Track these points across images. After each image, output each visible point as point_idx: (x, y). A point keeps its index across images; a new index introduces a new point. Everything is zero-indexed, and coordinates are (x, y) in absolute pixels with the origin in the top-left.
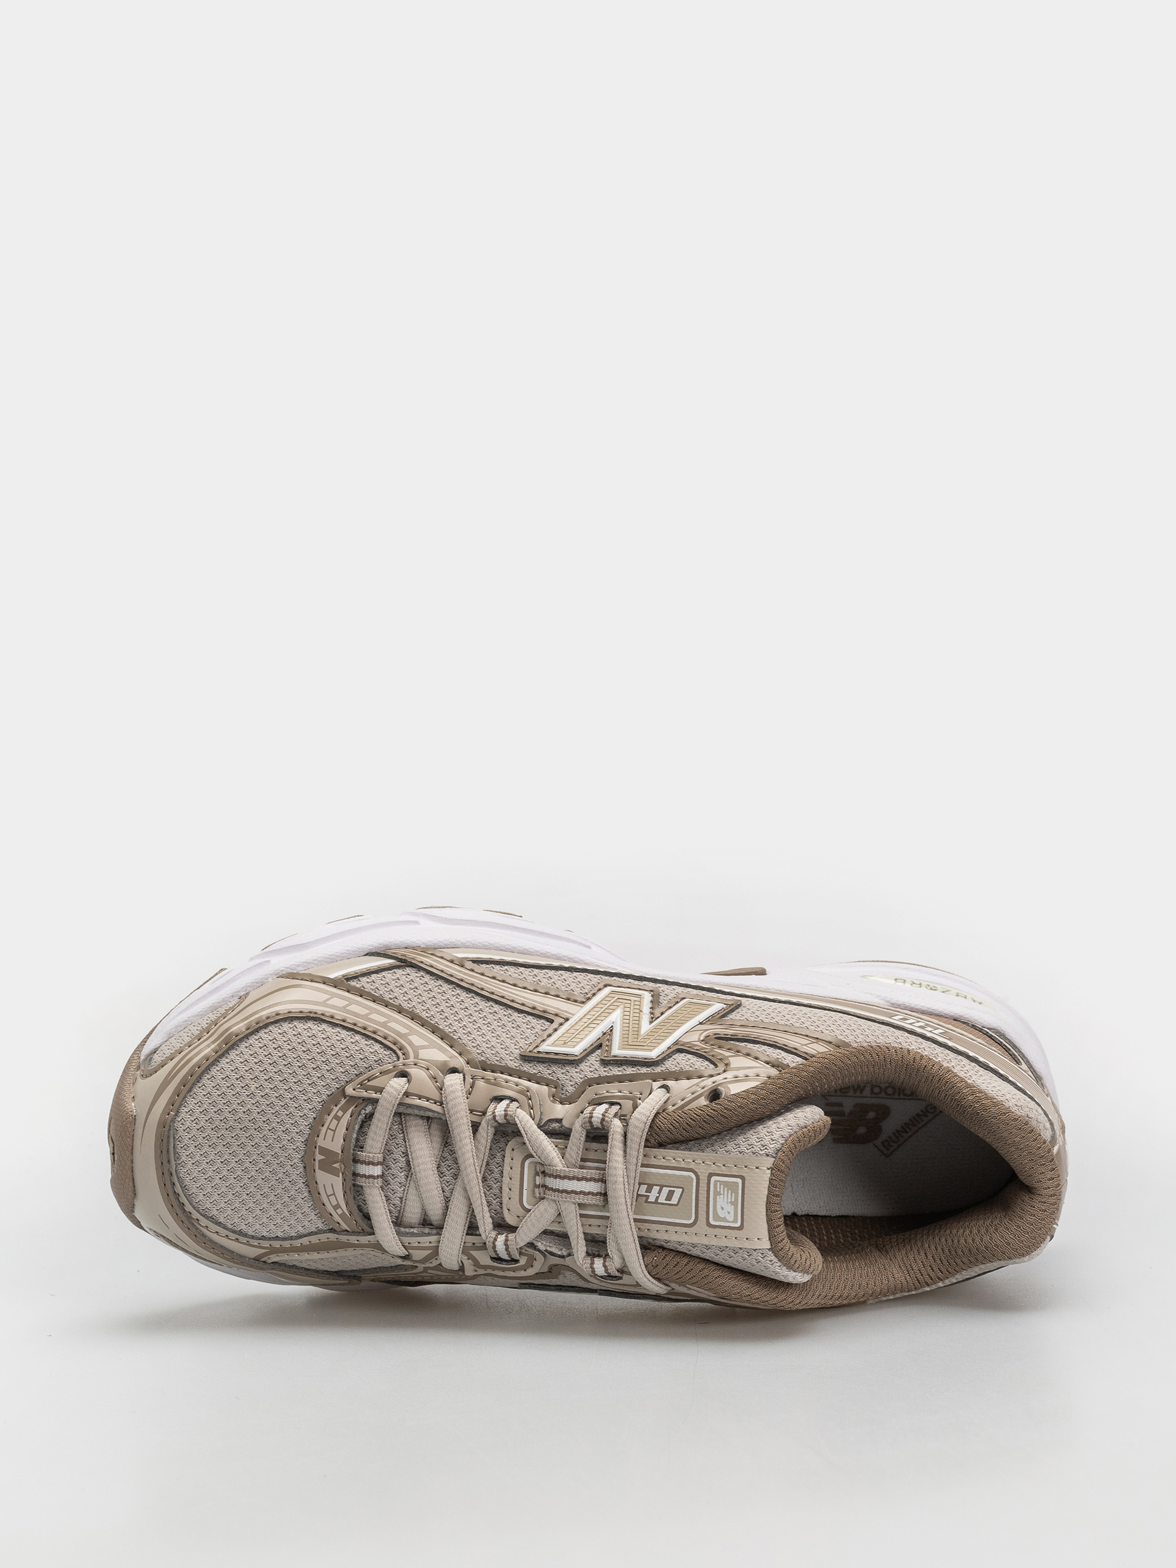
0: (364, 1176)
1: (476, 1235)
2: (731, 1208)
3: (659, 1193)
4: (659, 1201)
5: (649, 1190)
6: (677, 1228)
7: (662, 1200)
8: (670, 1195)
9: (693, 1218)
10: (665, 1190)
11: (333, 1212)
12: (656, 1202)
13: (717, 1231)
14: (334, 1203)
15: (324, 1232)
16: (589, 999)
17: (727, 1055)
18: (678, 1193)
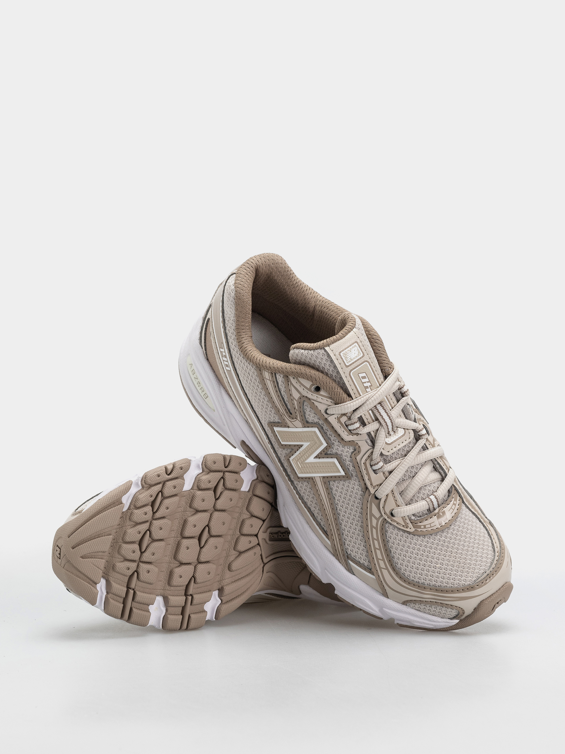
0: (438, 502)
1: (426, 446)
2: (353, 351)
3: (365, 383)
4: (368, 381)
5: (367, 387)
6: (373, 367)
7: (367, 380)
8: (364, 378)
9: (365, 363)
10: (363, 380)
11: (457, 504)
12: (369, 382)
13: (364, 351)
14: (454, 506)
15: (465, 505)
16: (309, 478)
17: (296, 402)
18: (361, 375)
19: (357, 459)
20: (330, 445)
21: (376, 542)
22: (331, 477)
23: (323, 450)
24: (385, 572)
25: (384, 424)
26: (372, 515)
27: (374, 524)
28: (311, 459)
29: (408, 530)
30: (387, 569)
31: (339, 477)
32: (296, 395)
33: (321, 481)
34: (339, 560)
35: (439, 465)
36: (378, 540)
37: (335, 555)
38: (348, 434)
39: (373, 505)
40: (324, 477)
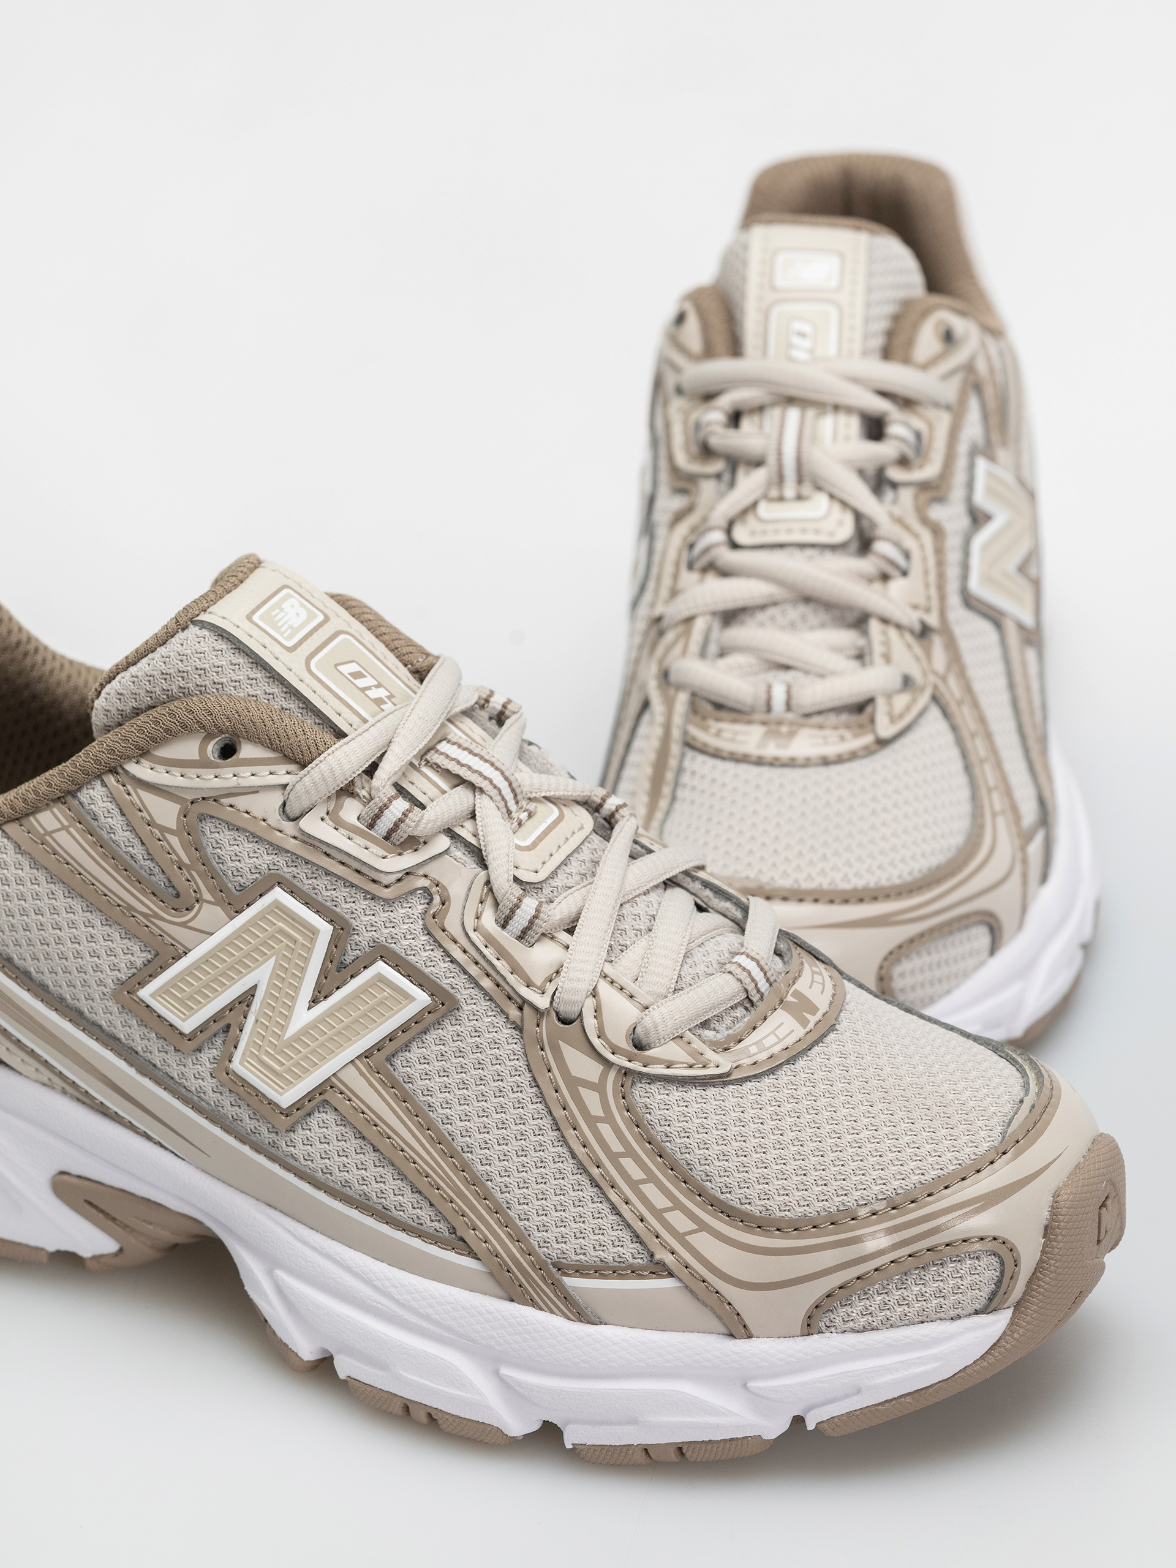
3: (368, 688)
4: (374, 681)
5: (380, 701)
8: (357, 675)
10: (361, 684)
11: (825, 980)
12: (379, 685)
15: (849, 978)
16: (320, 1090)
17: (174, 840)
18: (346, 669)
19: (447, 927)
20: (342, 929)
21: (628, 1163)
22: (391, 1037)
23: (329, 958)
24: (703, 1242)
25: (484, 784)
26: (574, 1083)
27: (596, 1110)
28: (302, 1016)
29: (712, 1071)
30: (703, 1226)
31: (416, 1020)
32: (166, 813)
33: (362, 1074)
34: (533, 1303)
35: (711, 889)
36: (630, 1153)
37: (515, 1293)
38: (385, 854)
39: (565, 1048)
40: (367, 1055)
